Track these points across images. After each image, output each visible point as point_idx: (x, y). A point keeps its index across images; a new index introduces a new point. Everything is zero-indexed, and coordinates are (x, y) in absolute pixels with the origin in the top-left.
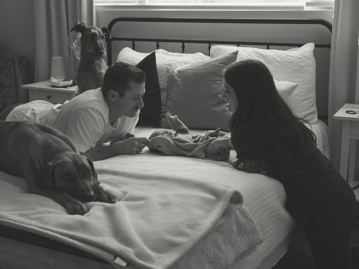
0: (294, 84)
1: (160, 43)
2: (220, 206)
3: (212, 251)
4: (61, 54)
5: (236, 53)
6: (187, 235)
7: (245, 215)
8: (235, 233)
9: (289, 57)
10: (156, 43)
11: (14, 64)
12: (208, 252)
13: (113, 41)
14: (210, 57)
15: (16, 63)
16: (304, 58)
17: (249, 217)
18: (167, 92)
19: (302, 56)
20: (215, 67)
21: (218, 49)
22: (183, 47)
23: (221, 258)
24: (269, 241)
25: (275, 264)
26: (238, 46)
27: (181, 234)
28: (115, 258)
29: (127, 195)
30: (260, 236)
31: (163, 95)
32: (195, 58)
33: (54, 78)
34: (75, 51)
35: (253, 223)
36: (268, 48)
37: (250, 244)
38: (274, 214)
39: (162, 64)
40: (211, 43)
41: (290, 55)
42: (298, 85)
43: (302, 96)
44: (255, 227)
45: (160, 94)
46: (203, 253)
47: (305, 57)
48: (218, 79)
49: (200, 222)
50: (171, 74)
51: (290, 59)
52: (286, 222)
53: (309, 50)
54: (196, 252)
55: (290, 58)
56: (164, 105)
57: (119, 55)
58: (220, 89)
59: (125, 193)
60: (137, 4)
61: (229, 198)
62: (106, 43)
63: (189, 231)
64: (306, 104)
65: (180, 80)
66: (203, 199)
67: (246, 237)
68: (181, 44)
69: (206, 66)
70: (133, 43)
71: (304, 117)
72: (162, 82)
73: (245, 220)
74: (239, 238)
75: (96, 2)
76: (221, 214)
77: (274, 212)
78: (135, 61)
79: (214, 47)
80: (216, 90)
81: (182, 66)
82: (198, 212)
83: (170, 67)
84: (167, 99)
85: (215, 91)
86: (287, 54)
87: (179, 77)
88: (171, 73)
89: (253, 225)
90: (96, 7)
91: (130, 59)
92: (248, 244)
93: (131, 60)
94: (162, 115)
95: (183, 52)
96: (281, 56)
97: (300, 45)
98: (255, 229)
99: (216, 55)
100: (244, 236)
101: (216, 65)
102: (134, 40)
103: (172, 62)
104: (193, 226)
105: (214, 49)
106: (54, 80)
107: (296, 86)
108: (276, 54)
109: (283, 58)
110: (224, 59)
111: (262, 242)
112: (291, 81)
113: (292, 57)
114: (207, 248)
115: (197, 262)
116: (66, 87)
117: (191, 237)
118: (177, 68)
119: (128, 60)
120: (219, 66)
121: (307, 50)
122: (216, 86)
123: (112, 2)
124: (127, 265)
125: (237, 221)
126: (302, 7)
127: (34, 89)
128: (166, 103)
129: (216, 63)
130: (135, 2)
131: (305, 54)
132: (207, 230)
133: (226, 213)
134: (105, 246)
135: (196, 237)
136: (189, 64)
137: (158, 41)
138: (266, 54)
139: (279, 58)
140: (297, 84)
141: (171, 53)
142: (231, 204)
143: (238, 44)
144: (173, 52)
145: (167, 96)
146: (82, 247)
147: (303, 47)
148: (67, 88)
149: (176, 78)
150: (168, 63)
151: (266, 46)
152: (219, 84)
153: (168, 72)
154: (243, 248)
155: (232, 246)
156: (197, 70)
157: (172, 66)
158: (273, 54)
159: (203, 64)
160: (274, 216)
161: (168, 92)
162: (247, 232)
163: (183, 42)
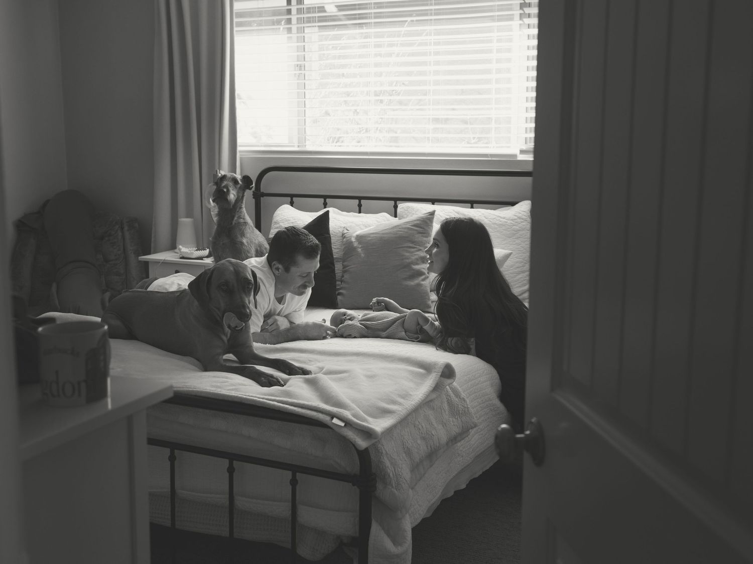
0: (507, 252)
1: (328, 200)
2: (431, 378)
3: (424, 426)
4: (189, 215)
5: (432, 214)
6: (400, 404)
7: (457, 393)
8: (447, 413)
9: (499, 218)
10: (322, 200)
11: (122, 228)
12: (420, 427)
13: (263, 197)
14: (397, 218)
15: (126, 228)
16: (518, 220)
17: (462, 396)
18: (343, 262)
19: (516, 218)
20: (406, 230)
21: (409, 207)
22: (360, 206)
23: (433, 435)
24: (482, 434)
25: (488, 468)
26: (433, 204)
27: (394, 402)
28: (332, 418)
29: (324, 370)
30: (473, 418)
31: (338, 267)
32: (378, 220)
33: (183, 247)
34: (211, 210)
35: (466, 403)
36: (472, 207)
37: (462, 427)
38: (487, 403)
39: (336, 227)
40: (396, 200)
41: (500, 215)
42: (512, 253)
43: (518, 268)
44: (468, 408)
45: (334, 265)
46: (415, 427)
47: (520, 218)
48: (411, 245)
49: (411, 393)
50: (348, 240)
51: (500, 221)
52: (501, 416)
53: (525, 210)
54: (408, 424)
55: (501, 219)
56: (338, 281)
57: (275, 215)
58: (413, 258)
59: (321, 369)
60: (296, 149)
61: (441, 370)
62: (254, 200)
63: (401, 400)
64: (521, 278)
65: (361, 248)
66: (412, 372)
67: (459, 418)
68: (357, 201)
69: (395, 230)
70: (292, 199)
71: (520, 295)
72: (336, 249)
73: (457, 399)
74: (451, 419)
75: (240, 146)
76: (434, 386)
77: (488, 401)
78: (299, 222)
79: (402, 206)
80: (408, 259)
81: (363, 229)
82: (408, 384)
83: (346, 231)
84: (344, 272)
85: (407, 261)
86: (498, 215)
87: (360, 243)
88: (348, 238)
89: (466, 406)
90: (240, 152)
91: (291, 219)
92: (461, 427)
93: (293, 221)
94: (337, 293)
95: (360, 212)
96: (490, 217)
97: (513, 204)
98: (468, 411)
99: (405, 216)
100: (456, 417)
101: (408, 228)
102: (292, 196)
103: (349, 225)
104: (405, 396)
105: (403, 208)
106: (184, 249)
107: (510, 254)
108: (483, 214)
109: (491, 220)
110: (418, 220)
111: (476, 426)
112: (503, 249)
113: (504, 218)
114: (419, 422)
115: (410, 434)
116: (201, 258)
117: (404, 405)
118: (356, 232)
119: (289, 220)
120: (412, 229)
121: (522, 209)
122: (408, 254)
123: (261, 146)
124: (345, 425)
125: (448, 400)
126: (515, 156)
127: (157, 262)
128: (343, 276)
129: (408, 226)
130: (293, 146)
131: (520, 215)
132: (418, 402)
133: (437, 388)
134: (319, 408)
135: (409, 406)
136: (370, 227)
137: (325, 197)
138: (470, 214)
139: (486, 220)
140: (511, 251)
141: (345, 213)
142: (442, 379)
143: (433, 201)
144: (348, 211)
145: (343, 268)
146: (295, 410)
147: (517, 205)
148: (202, 260)
149: (356, 244)
150: (343, 225)
151: (470, 205)
152: (413, 252)
153: (345, 237)
154: (455, 430)
155: (443, 426)
156: (383, 234)
157: (348, 229)
158: (480, 214)
159: (390, 227)
160: (487, 405)
161: (345, 263)
162: (459, 413)
163: (360, 198)
